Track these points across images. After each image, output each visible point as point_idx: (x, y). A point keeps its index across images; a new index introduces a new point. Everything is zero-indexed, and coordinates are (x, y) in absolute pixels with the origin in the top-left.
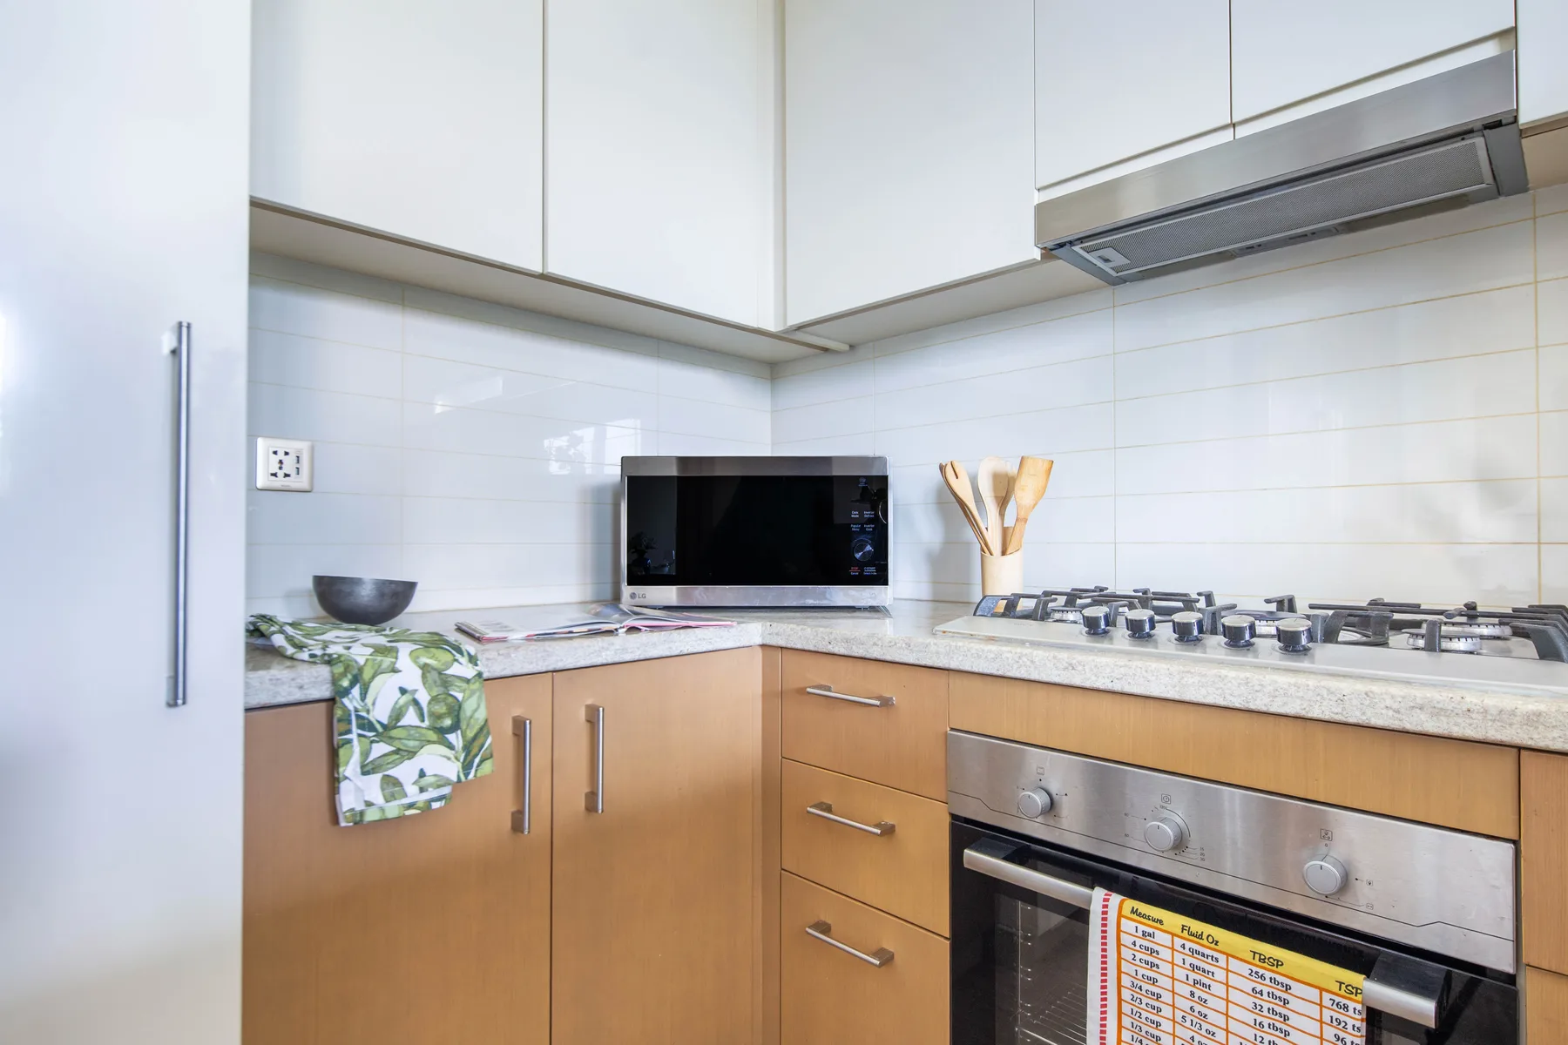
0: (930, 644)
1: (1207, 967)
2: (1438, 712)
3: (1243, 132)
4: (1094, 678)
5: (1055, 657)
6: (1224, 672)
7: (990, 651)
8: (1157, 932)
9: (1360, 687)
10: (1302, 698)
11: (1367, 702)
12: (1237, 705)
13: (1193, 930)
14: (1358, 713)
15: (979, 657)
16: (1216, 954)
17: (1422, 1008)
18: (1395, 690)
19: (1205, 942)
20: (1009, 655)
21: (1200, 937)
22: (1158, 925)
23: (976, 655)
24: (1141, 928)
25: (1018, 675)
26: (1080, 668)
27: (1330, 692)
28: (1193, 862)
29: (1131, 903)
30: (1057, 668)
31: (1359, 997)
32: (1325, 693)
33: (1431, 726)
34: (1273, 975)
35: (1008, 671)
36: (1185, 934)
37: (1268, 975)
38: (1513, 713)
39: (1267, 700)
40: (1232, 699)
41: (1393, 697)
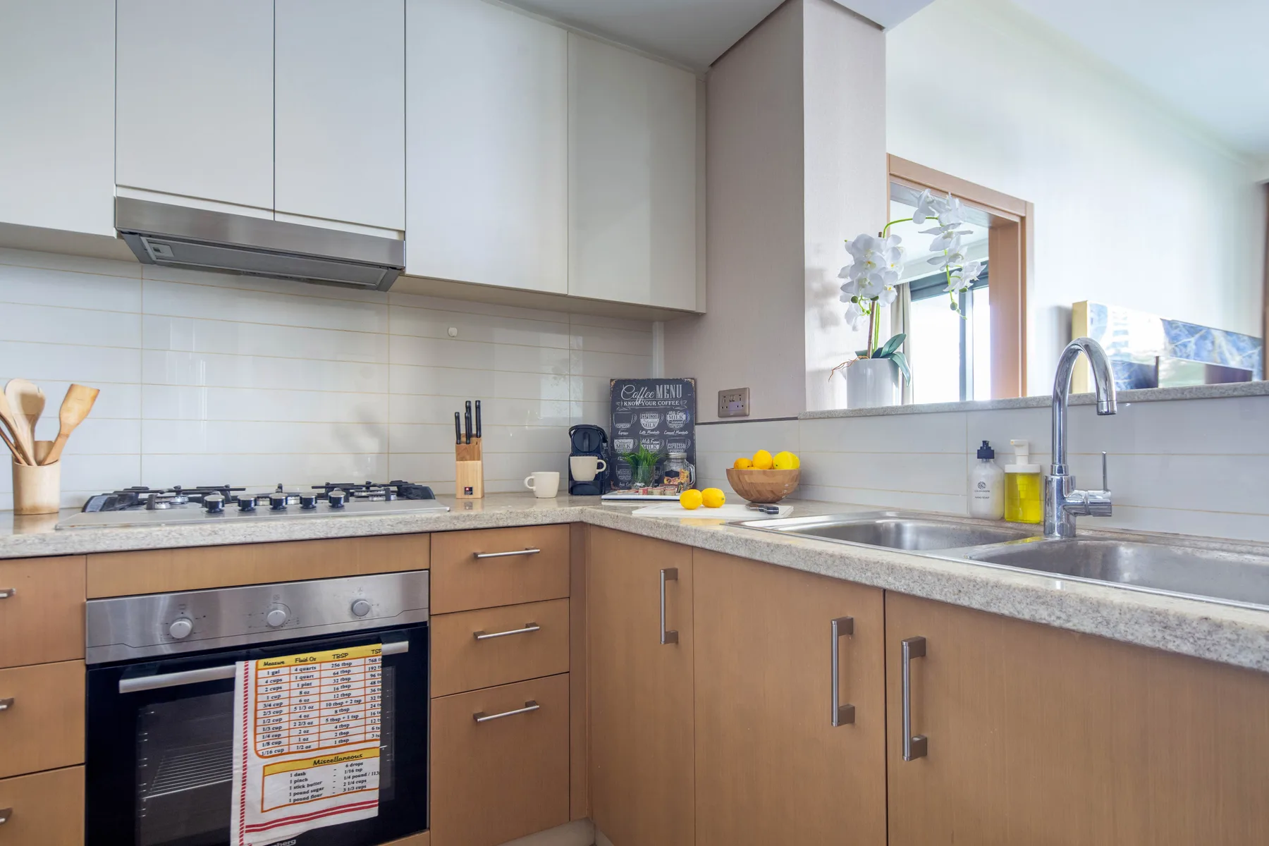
0: (71, 536)
1: (309, 674)
2: (407, 523)
3: (279, 218)
4: (232, 537)
5: (200, 529)
6: (314, 521)
7: (140, 533)
8: (280, 669)
9: (378, 518)
10: (353, 527)
11: (380, 524)
12: (322, 537)
13: (302, 659)
14: (377, 530)
15: (128, 538)
16: (314, 665)
17: (402, 646)
18: (391, 517)
19: (309, 662)
20: (158, 533)
21: (306, 660)
22: (282, 665)
23: (124, 538)
24: (271, 671)
25: (168, 545)
26: (220, 533)
27: (366, 522)
28: (294, 627)
29: (262, 662)
30: (202, 535)
31: (381, 653)
32: (363, 523)
33: (404, 530)
34: (343, 662)
35: (159, 544)
36: (298, 663)
37: (341, 663)
38: (431, 519)
39: (336, 532)
40: (318, 533)
41: (390, 520)
